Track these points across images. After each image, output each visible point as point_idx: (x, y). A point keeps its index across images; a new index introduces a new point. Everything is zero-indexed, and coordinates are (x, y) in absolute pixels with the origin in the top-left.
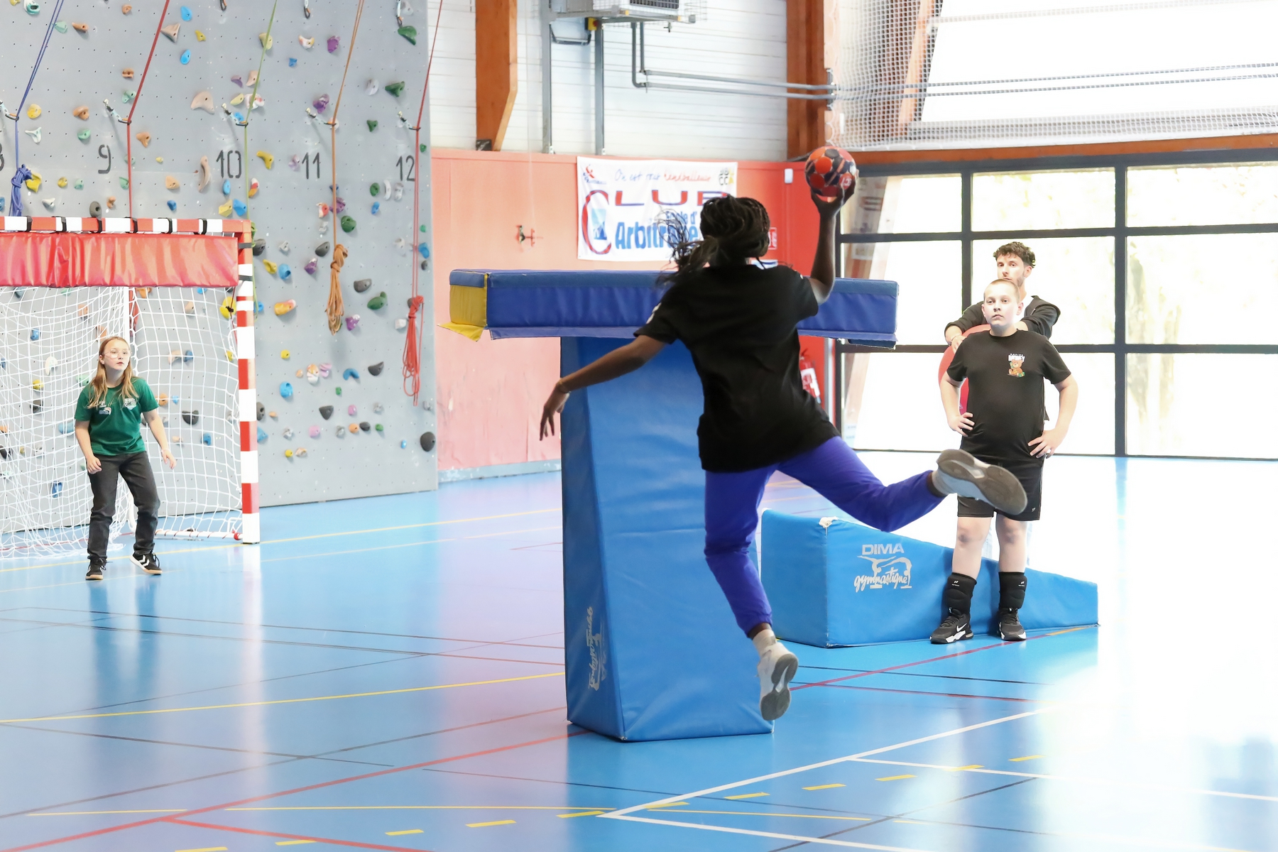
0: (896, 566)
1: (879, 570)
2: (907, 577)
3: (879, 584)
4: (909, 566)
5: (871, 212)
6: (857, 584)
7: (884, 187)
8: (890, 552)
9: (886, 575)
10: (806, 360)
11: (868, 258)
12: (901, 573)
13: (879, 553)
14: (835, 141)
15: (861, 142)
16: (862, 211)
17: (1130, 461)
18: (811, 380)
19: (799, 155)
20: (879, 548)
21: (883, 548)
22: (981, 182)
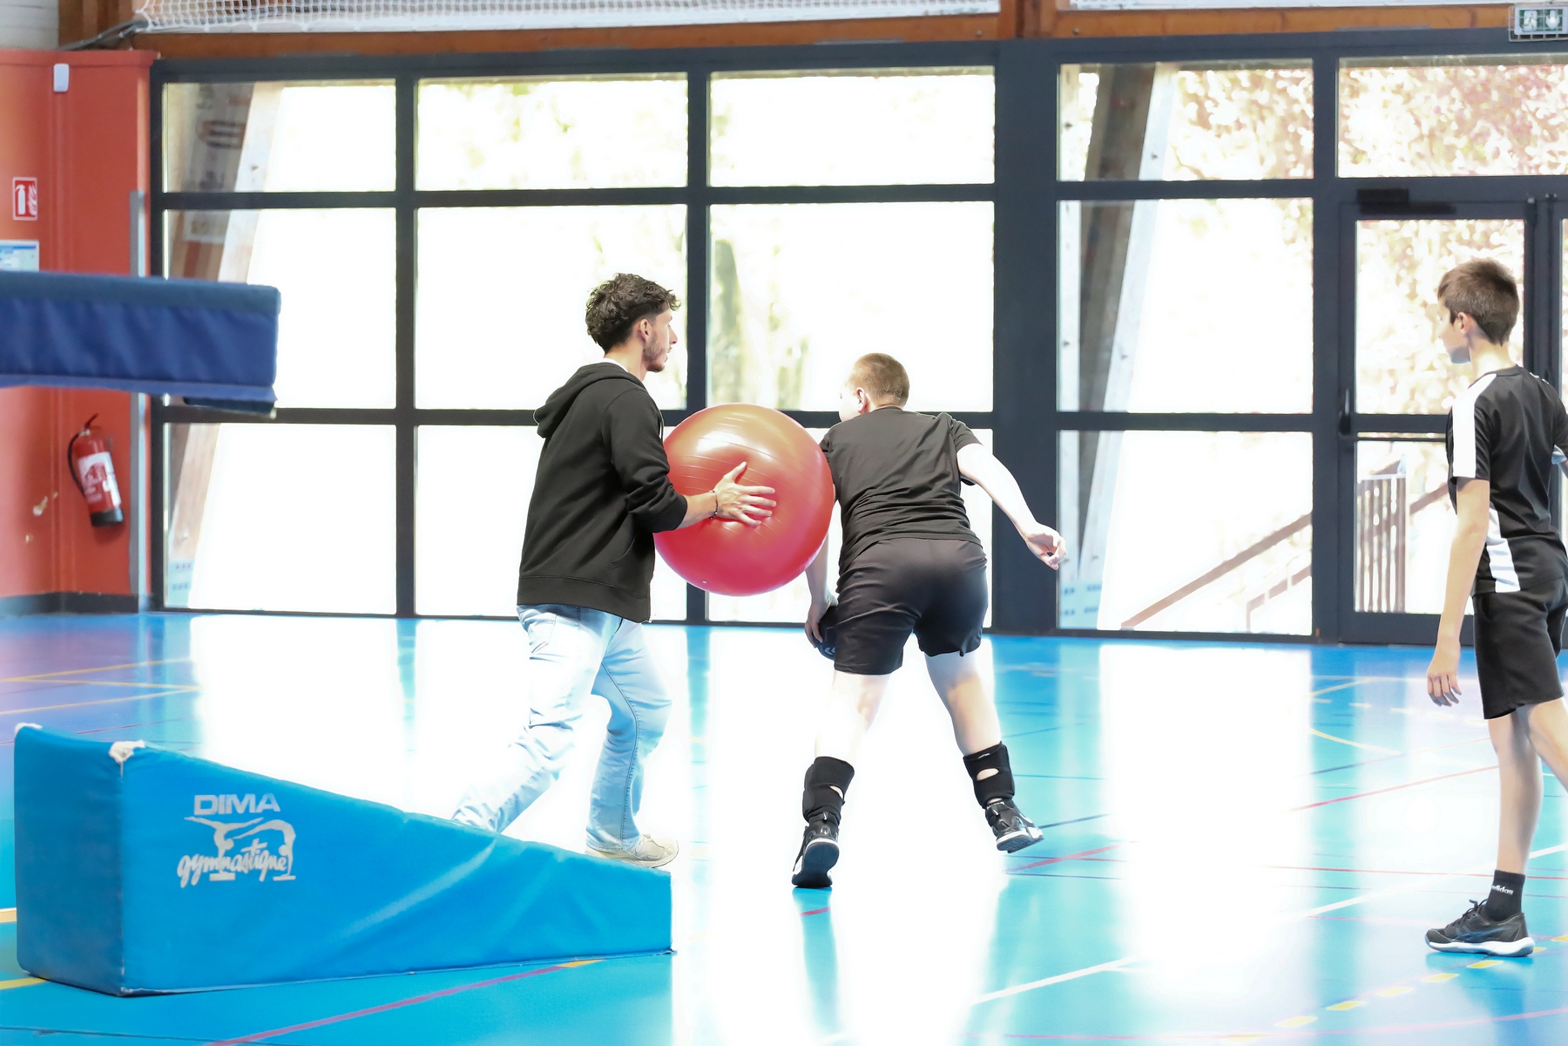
0: (263, 836)
1: (229, 844)
2: (287, 857)
3: (229, 871)
4: (290, 836)
5: (220, 152)
6: (183, 872)
7: (247, 103)
8: (252, 810)
9: (243, 854)
10: (94, 436)
11: (215, 240)
12: (274, 851)
13: (229, 811)
14: (153, 13)
15: (202, 14)
16: (204, 147)
17: (715, 635)
18: (105, 475)
19: (79, 39)
20: (229, 803)
21: (236, 801)
22: (433, 96)
